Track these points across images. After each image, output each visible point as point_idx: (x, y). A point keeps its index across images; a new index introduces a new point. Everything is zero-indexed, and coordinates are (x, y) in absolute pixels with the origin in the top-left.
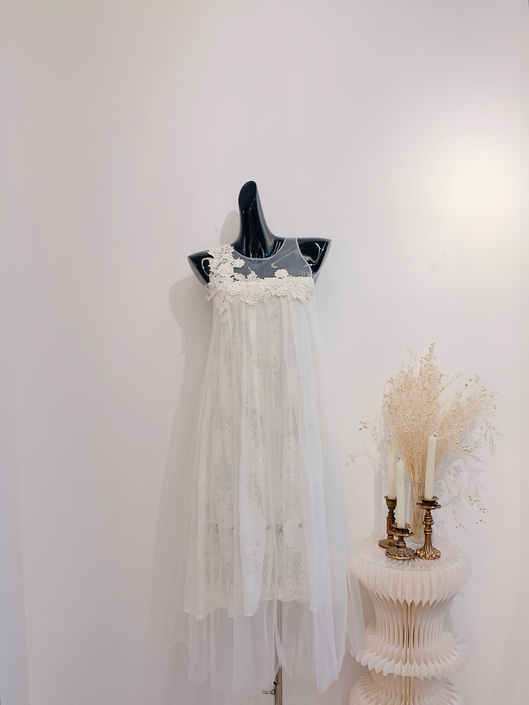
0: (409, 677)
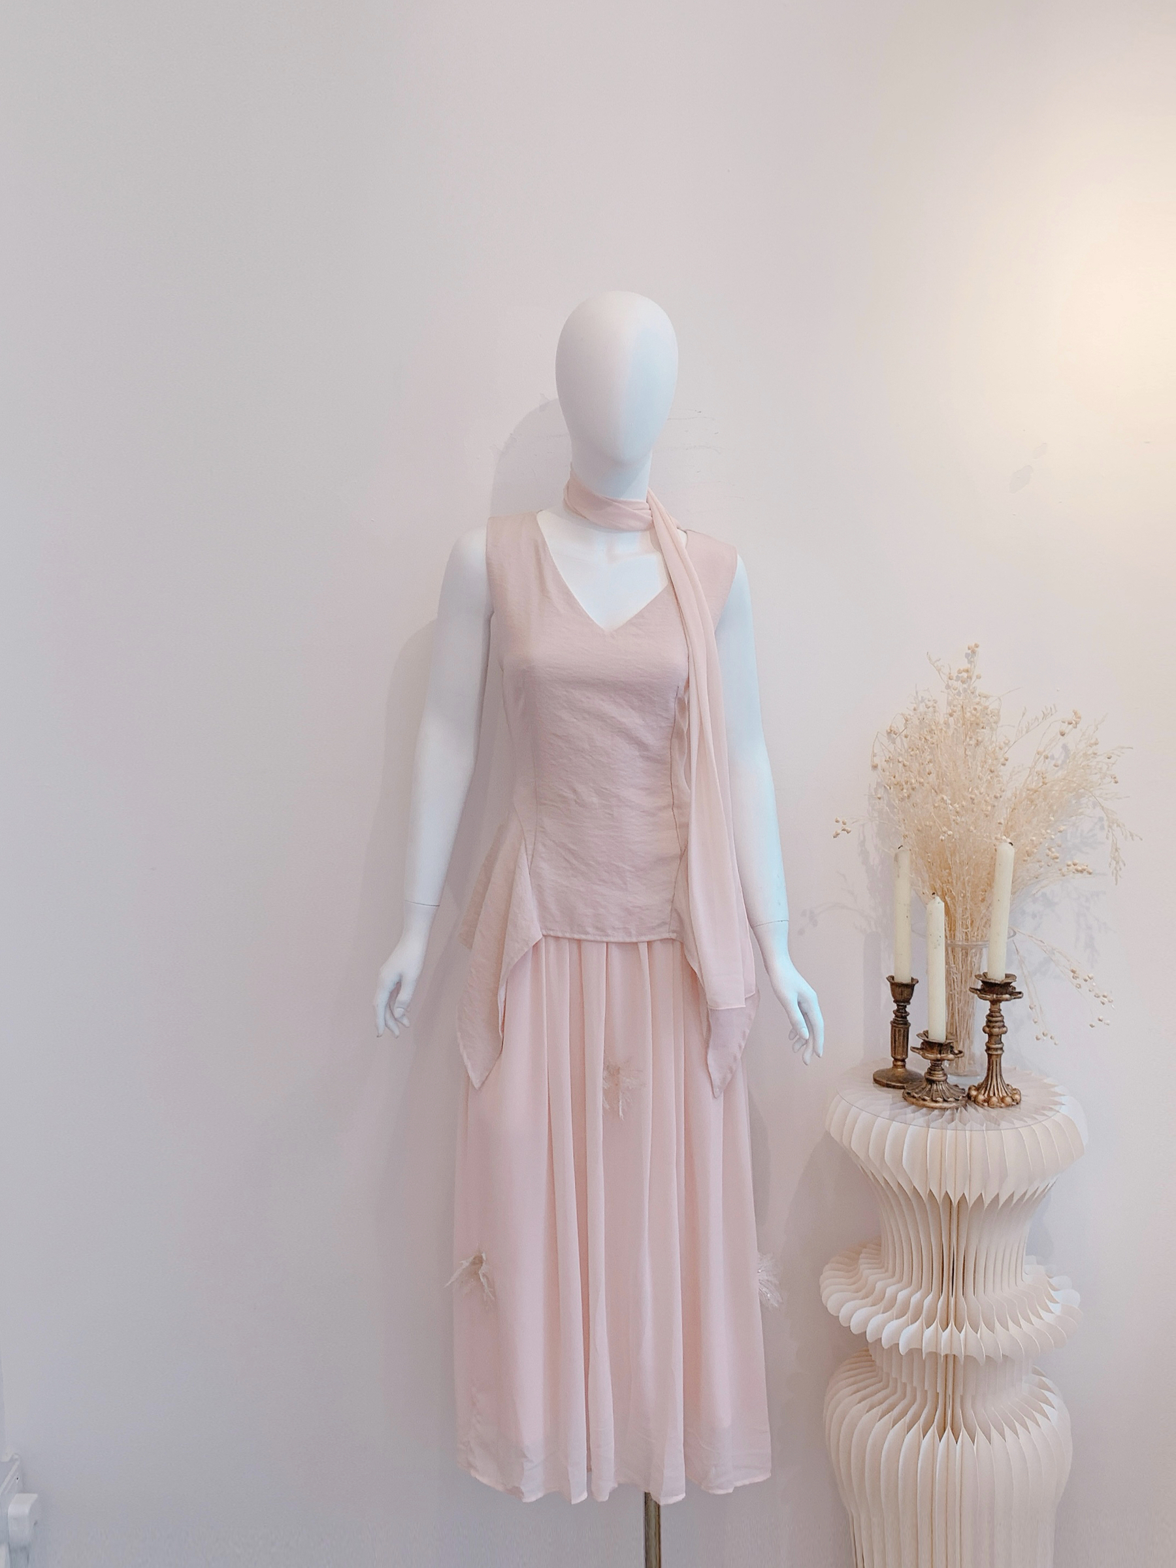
0: (953, 1356)
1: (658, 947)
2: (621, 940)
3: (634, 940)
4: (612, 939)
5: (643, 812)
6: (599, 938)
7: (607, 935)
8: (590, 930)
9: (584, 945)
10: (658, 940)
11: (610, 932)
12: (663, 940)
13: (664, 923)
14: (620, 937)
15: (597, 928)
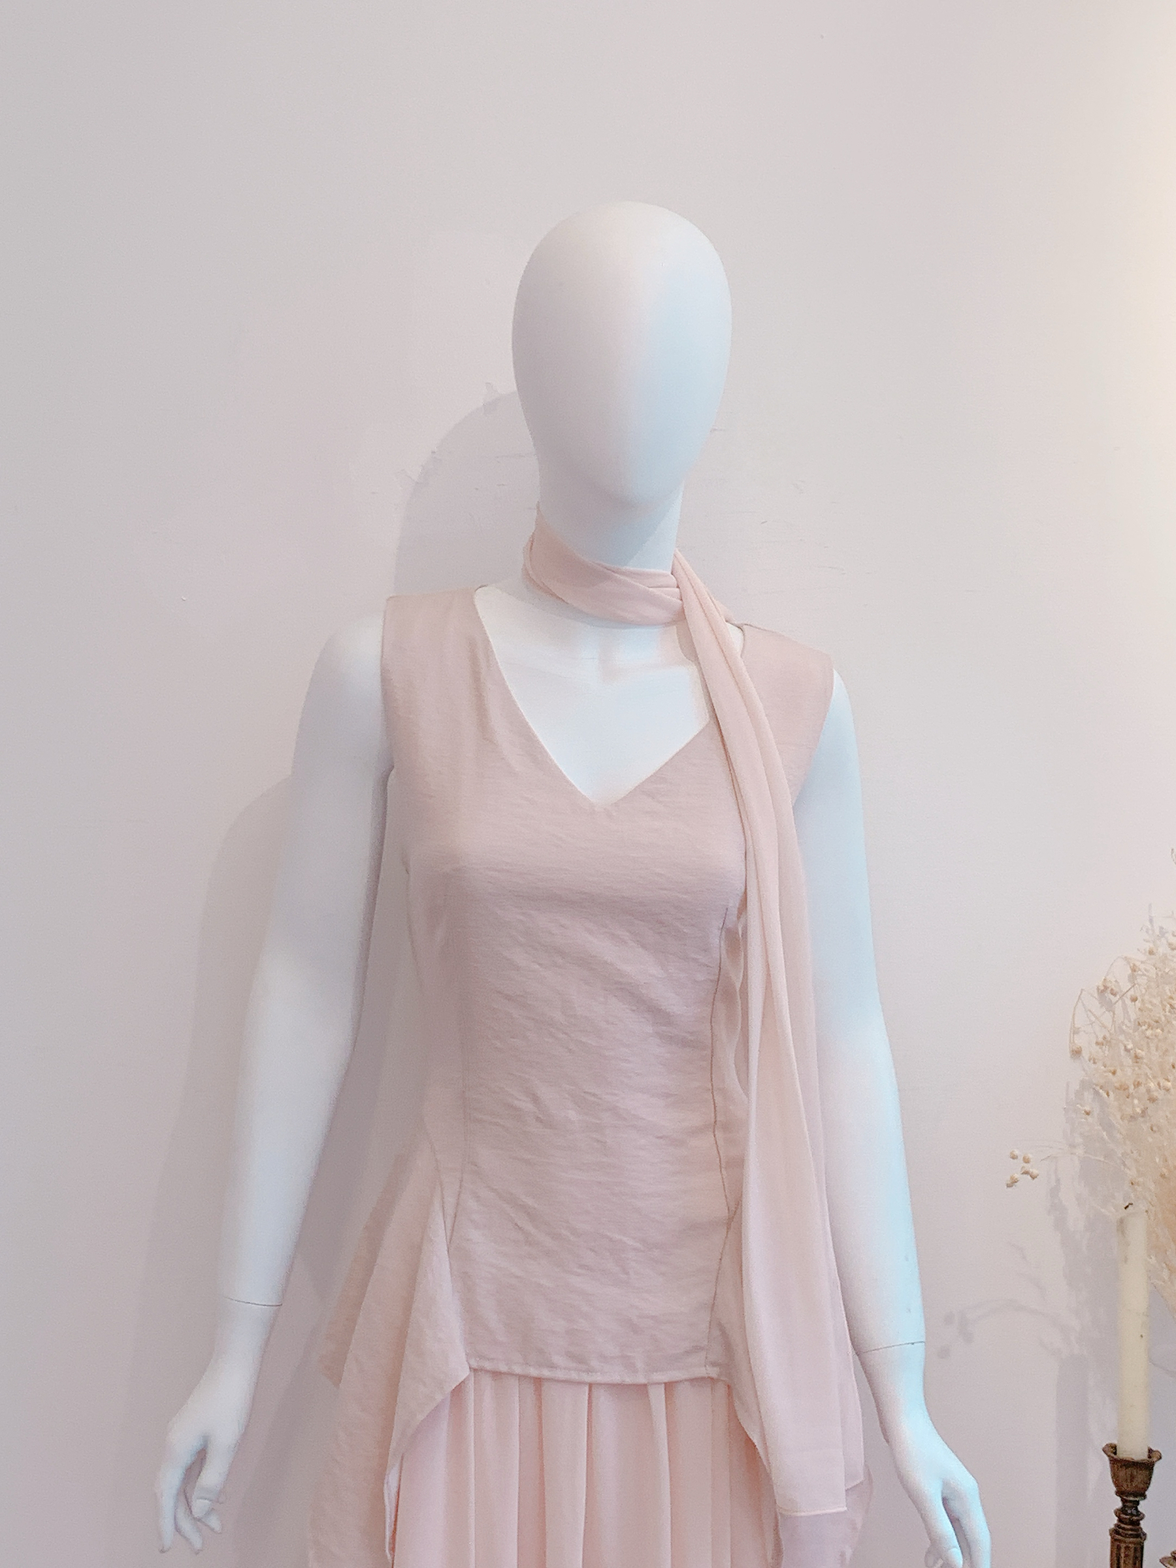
1: (685, 1394)
2: (616, 1379)
3: (641, 1380)
4: (598, 1378)
5: (661, 1138)
6: (574, 1376)
7: (589, 1371)
8: (558, 1359)
9: (546, 1387)
10: (686, 1380)
11: (594, 1363)
12: (695, 1381)
13: (697, 1349)
14: (616, 1375)
15: (571, 1356)
